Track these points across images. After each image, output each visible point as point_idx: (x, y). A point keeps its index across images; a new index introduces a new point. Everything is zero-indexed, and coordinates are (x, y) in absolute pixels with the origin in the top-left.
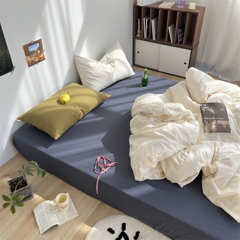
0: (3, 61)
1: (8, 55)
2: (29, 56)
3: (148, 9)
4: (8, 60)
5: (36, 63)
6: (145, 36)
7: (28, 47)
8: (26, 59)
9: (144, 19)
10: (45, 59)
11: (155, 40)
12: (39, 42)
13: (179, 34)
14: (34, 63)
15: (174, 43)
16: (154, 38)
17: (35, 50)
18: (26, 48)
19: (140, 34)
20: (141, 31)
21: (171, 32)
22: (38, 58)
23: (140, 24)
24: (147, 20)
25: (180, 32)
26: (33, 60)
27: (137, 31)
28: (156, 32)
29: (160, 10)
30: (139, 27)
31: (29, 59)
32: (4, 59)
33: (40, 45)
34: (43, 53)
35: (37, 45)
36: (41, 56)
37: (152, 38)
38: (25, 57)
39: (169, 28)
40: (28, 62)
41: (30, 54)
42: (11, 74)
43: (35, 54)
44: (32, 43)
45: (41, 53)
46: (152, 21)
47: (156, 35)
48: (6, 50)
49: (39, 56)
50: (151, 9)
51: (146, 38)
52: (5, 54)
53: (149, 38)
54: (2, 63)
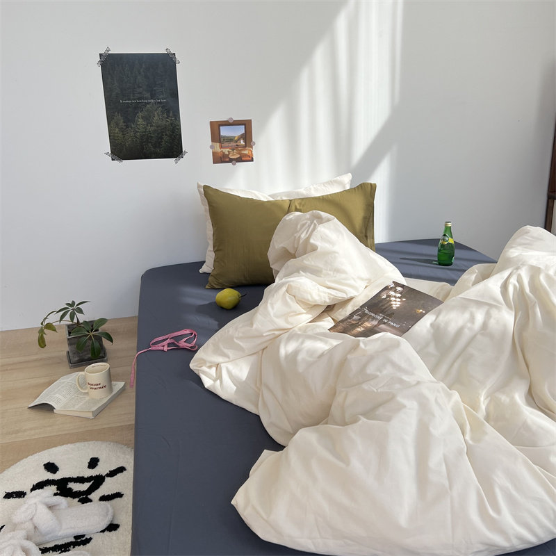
0: (166, 135)
1: (177, 129)
2: (218, 144)
4: (174, 136)
5: (231, 161)
7: (221, 127)
8: (212, 147)
10: (252, 160)
12: (247, 124)
14: (227, 160)
17: (235, 137)
22: (239, 154)
26: (227, 153)
31: (219, 150)
32: (168, 133)
33: (246, 131)
34: (252, 148)
35: (240, 130)
36: (246, 152)
38: (210, 143)
40: (214, 154)
41: (222, 140)
42: (176, 162)
43: (233, 144)
44: (231, 122)
45: (246, 147)
48: (176, 119)
49: (241, 150)
52: (171, 124)
54: (163, 138)
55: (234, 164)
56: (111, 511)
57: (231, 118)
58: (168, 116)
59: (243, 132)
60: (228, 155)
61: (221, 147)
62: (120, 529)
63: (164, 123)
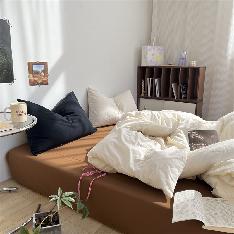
0: (5, 69)
1: (11, 65)
2: (32, 75)
3: (151, 69)
4: (9, 70)
5: (38, 84)
6: (149, 95)
7: (33, 66)
8: (29, 76)
9: (148, 79)
10: (48, 84)
11: (159, 97)
12: (45, 64)
13: (183, 90)
14: (36, 84)
15: (178, 98)
16: (158, 96)
17: (40, 71)
18: (30, 65)
19: (144, 93)
20: (145, 90)
21: (174, 88)
22: (42, 80)
23: (144, 84)
24: (150, 79)
25: (183, 88)
26: (36, 80)
27: (141, 91)
28: (160, 90)
29: (163, 69)
30: (143, 87)
31: (32, 78)
32: (6, 68)
33: (45, 68)
34: (48, 77)
35: (43, 68)
36: (45, 79)
37: (156, 96)
38: (28, 74)
39: (172, 84)
40: (30, 80)
41: (34, 73)
42: (10, 85)
43: (39, 75)
44: (38, 63)
45: (45, 77)
46: (155, 79)
47: (160, 93)
48: (10, 60)
49: (43, 78)
50: (154, 68)
51: (150, 96)
52: (8, 62)
53: (153, 96)
54: (3, 71)
55: (39, 86)
57: (38, 61)
58: (6, 58)
59: (44, 69)
60: (37, 81)
61: (33, 77)
63: (3, 61)
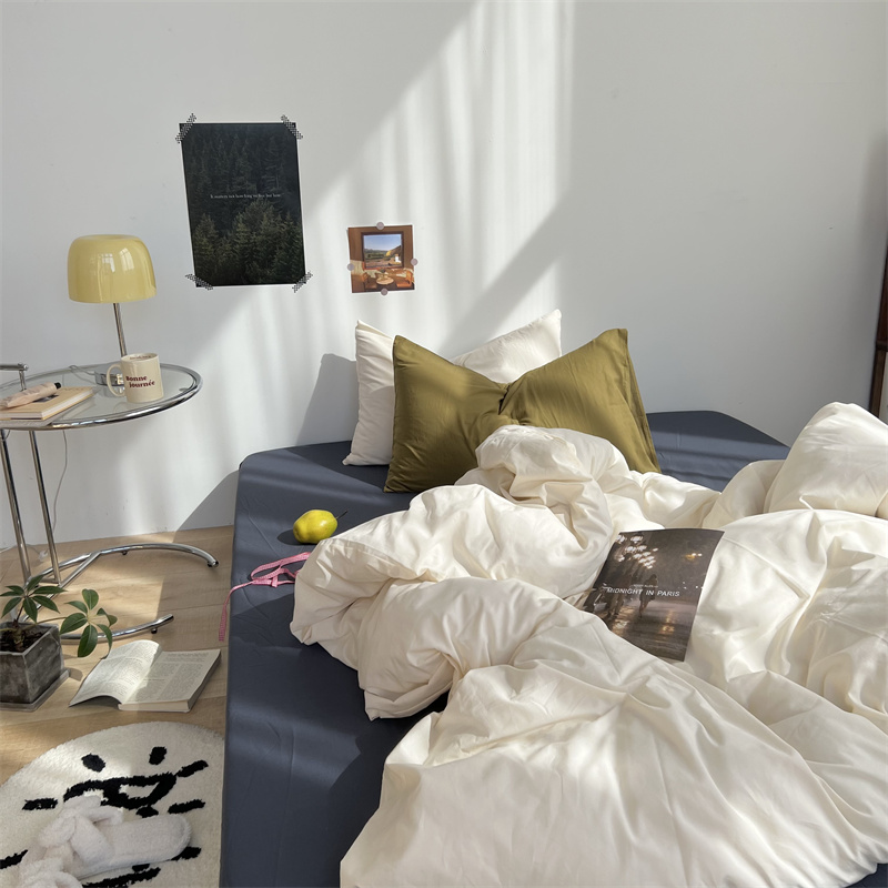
0: (281, 248)
1: (298, 239)
2: (360, 262)
4: (293, 250)
5: (379, 288)
7: (365, 237)
8: (351, 267)
10: (412, 287)
12: (404, 232)
14: (374, 287)
17: (386, 252)
22: (392, 277)
26: (374, 276)
31: (362, 272)
32: (283, 245)
33: (403, 243)
34: (412, 268)
35: (395, 242)
36: (403, 275)
38: (348, 261)
40: (354, 277)
41: (366, 256)
42: (295, 289)
43: (384, 263)
44: (381, 229)
45: (403, 266)
48: (295, 224)
49: (396, 272)
52: (289, 232)
54: (275, 253)
55: (385, 294)
56: (187, 828)
57: (381, 223)
58: (284, 219)
59: (399, 244)
60: (375, 280)
61: (365, 268)
62: (202, 855)
63: (277, 229)
